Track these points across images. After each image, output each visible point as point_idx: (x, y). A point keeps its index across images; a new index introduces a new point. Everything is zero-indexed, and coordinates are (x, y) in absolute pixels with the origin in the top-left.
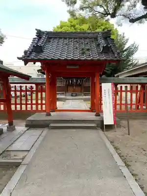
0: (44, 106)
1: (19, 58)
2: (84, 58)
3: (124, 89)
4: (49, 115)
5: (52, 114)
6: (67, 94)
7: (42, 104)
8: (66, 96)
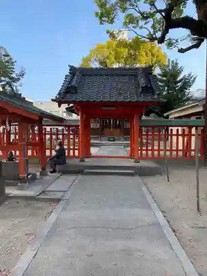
0: (76, 152)
1: (53, 100)
2: (121, 99)
3: (174, 132)
4: (83, 161)
5: (86, 160)
6: (102, 138)
7: (74, 149)
8: (101, 140)
